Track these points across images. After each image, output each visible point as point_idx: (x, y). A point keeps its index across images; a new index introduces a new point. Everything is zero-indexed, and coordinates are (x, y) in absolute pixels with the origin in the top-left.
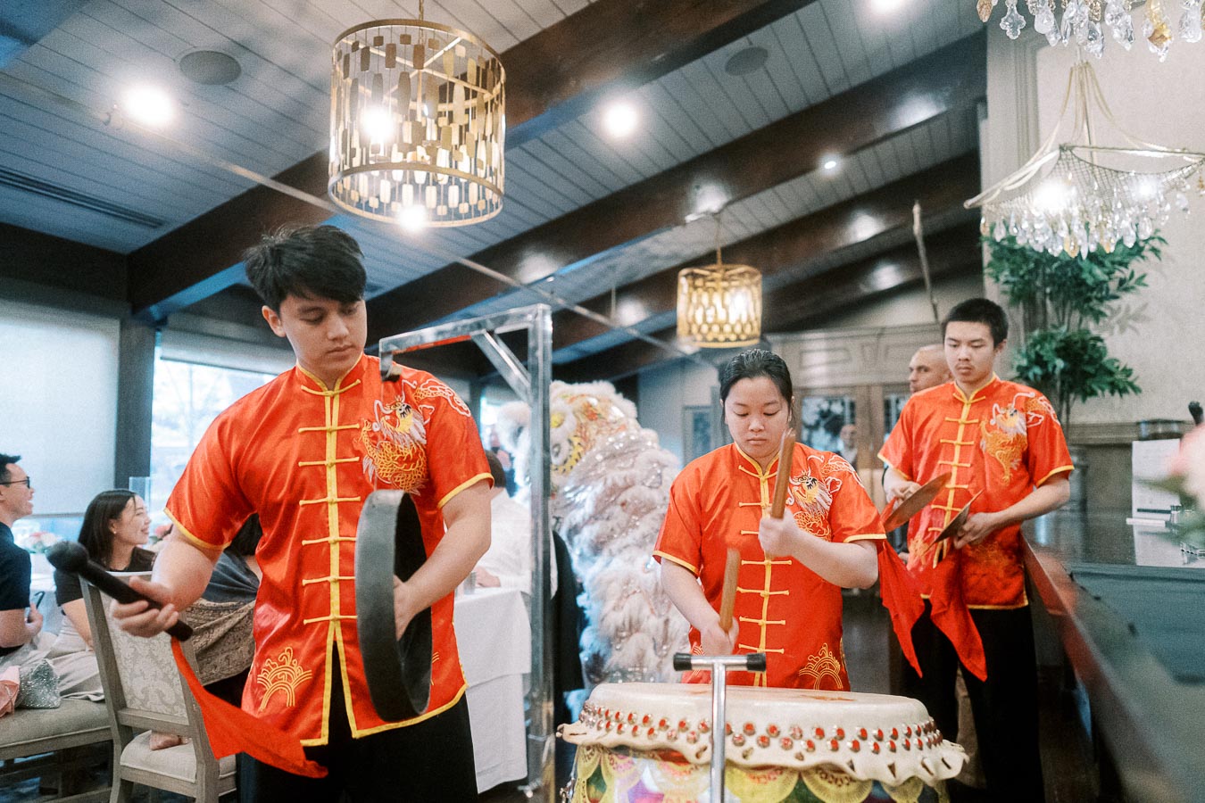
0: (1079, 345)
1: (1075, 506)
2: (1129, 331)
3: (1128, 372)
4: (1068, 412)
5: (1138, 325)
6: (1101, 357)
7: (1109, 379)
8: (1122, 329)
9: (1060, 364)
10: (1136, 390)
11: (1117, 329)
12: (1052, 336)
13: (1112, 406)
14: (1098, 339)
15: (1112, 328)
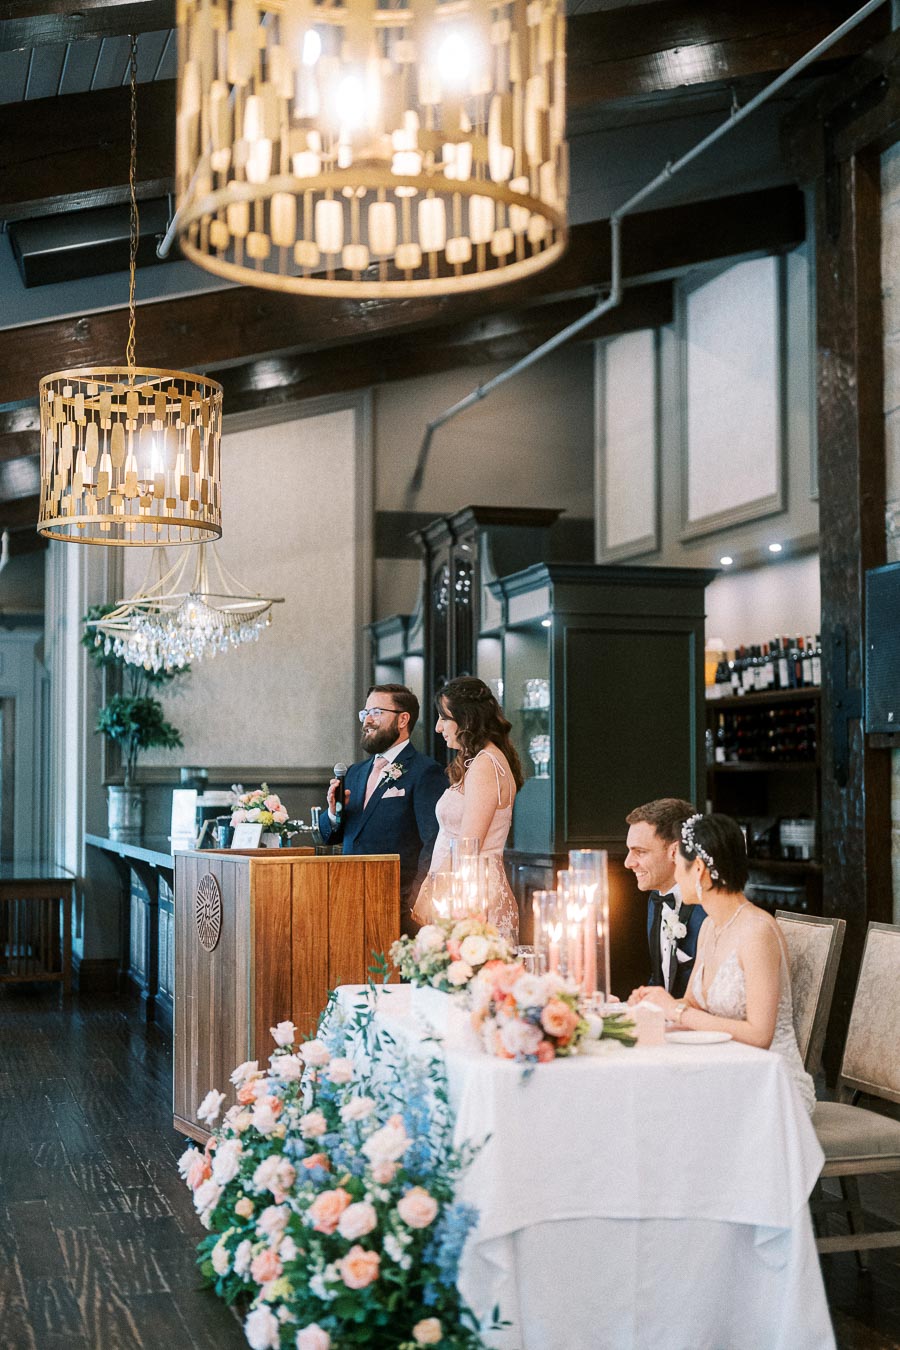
0: (145, 711)
1: (137, 832)
2: (178, 696)
3: (175, 732)
4: (136, 759)
5: (185, 692)
6: (160, 720)
7: (163, 738)
8: (174, 695)
9: (134, 726)
10: (181, 745)
11: (170, 693)
12: (128, 702)
13: (164, 755)
14: (159, 704)
15: (167, 692)
